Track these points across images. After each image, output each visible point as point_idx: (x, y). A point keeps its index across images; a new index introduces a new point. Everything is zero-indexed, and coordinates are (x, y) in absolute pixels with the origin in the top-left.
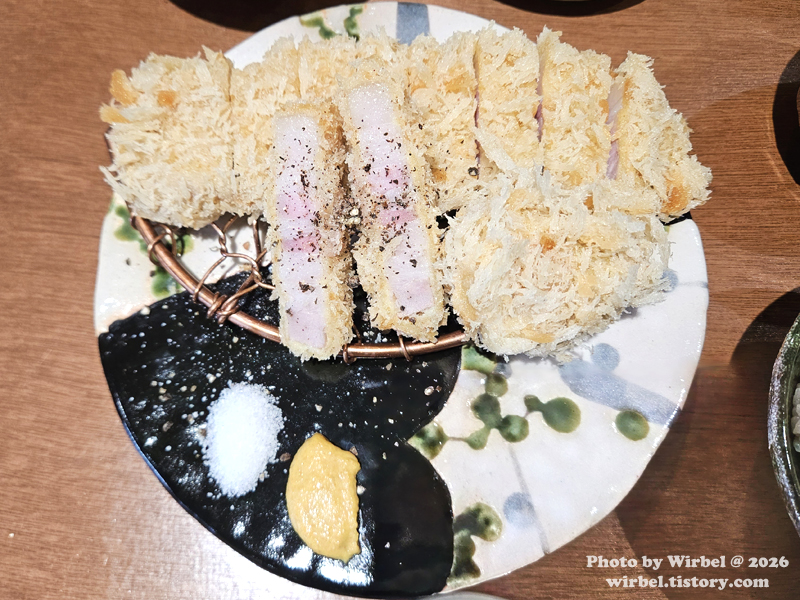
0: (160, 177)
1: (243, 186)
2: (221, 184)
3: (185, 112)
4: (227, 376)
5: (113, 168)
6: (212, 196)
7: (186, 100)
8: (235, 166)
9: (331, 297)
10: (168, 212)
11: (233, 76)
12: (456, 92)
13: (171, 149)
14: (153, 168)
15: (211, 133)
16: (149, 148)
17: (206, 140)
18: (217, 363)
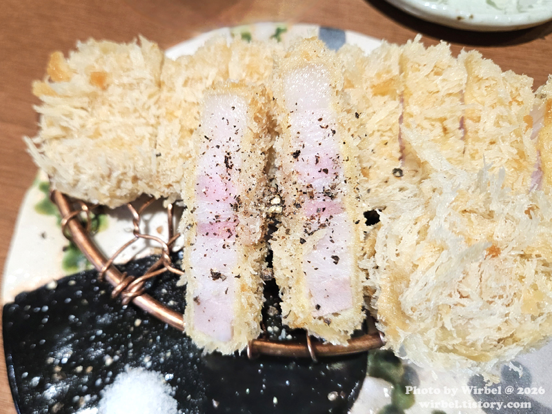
0: (82, 152)
1: (163, 167)
2: (141, 163)
3: (114, 92)
4: (124, 359)
5: (37, 140)
6: (131, 174)
7: (116, 82)
8: (158, 146)
9: (243, 288)
10: (85, 187)
11: (166, 64)
12: (383, 94)
13: (96, 126)
14: (76, 142)
15: (137, 114)
16: (75, 124)
17: (131, 120)
18: (116, 345)
